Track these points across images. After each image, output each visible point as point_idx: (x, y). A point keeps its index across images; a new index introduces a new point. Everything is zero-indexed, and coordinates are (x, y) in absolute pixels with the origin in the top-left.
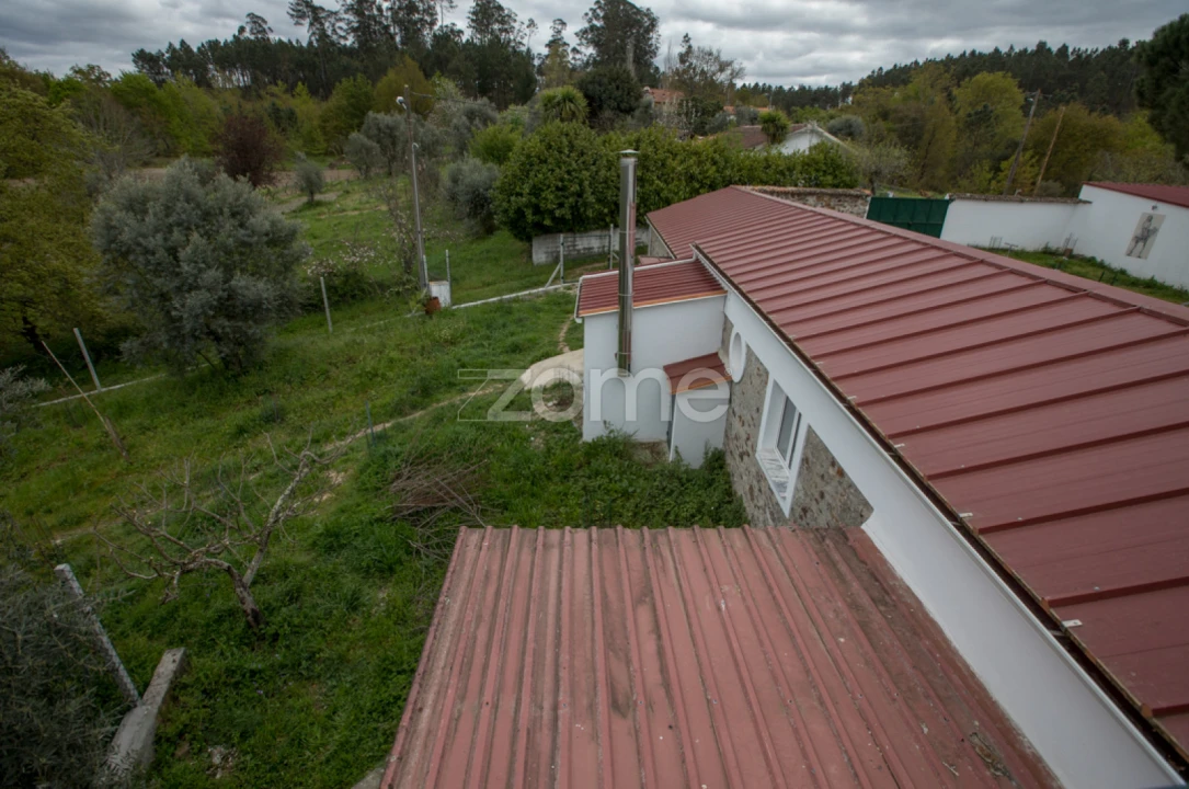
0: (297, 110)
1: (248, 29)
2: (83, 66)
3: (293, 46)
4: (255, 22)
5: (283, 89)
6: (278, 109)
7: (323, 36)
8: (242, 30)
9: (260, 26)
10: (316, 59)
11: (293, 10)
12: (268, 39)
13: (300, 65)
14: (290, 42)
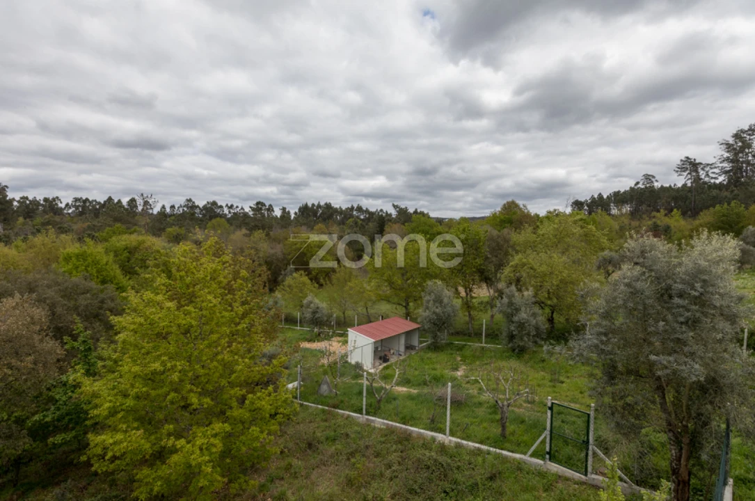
0: (672, 226)
1: (641, 183)
2: (552, 210)
3: (672, 189)
4: (647, 179)
5: (663, 214)
6: (658, 226)
7: (698, 179)
8: (638, 183)
9: (650, 180)
10: (689, 194)
11: (679, 168)
12: (653, 186)
13: (675, 199)
14: (670, 186)
